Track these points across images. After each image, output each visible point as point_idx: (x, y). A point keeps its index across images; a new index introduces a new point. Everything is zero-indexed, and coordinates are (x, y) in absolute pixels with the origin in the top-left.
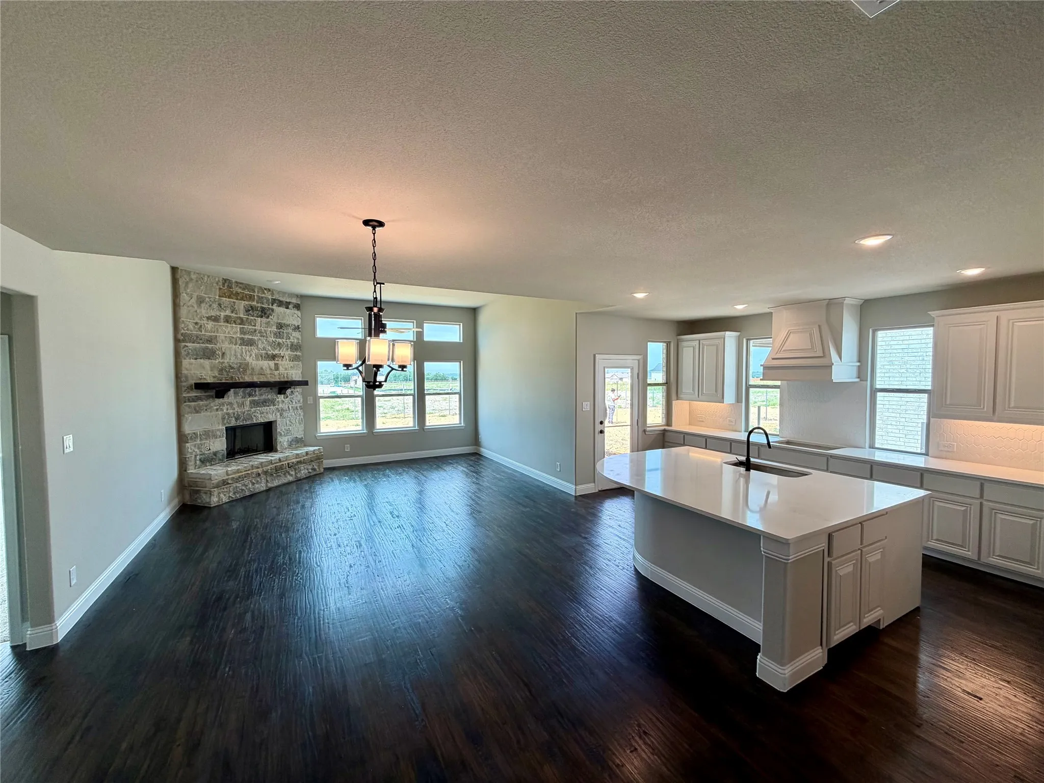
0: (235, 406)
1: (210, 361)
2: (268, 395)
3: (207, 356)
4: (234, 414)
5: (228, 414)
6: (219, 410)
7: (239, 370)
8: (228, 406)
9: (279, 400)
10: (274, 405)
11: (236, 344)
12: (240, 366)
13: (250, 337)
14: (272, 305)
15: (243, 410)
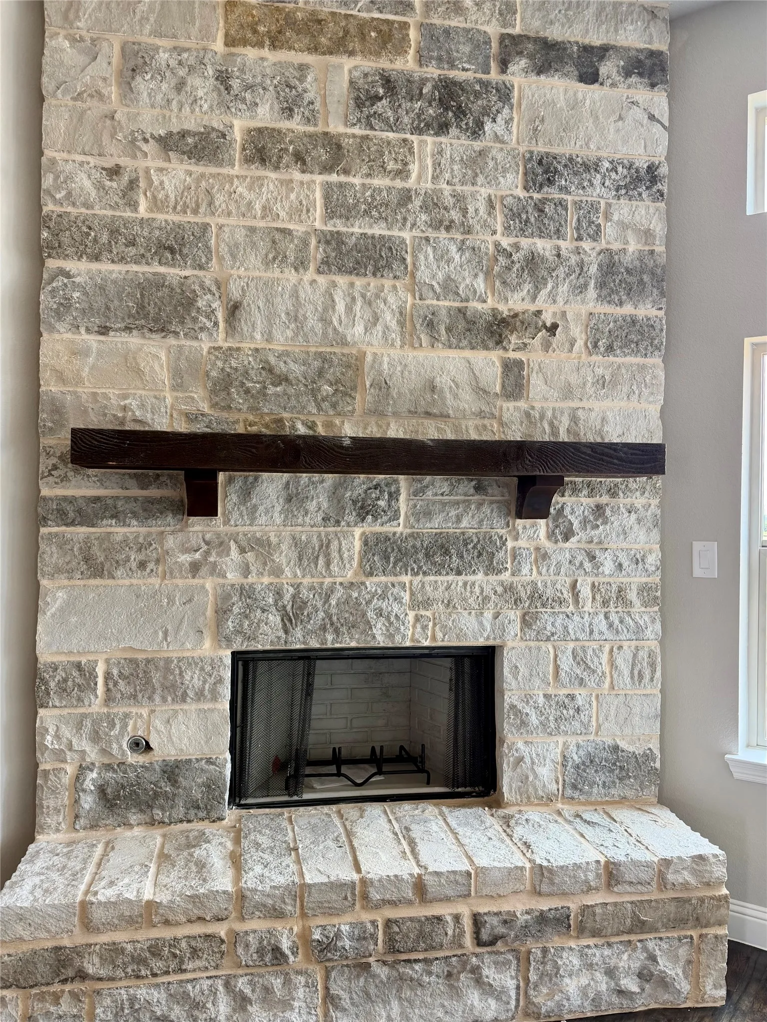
0: (284, 556)
1: (172, 341)
2: (459, 519)
3: (156, 320)
4: (279, 594)
5: (246, 592)
6: (204, 570)
7: (314, 392)
8: (250, 556)
9: (522, 543)
10: (491, 569)
11: (300, 265)
12: (321, 373)
13: (379, 230)
14: (504, 65)
15: (328, 581)
